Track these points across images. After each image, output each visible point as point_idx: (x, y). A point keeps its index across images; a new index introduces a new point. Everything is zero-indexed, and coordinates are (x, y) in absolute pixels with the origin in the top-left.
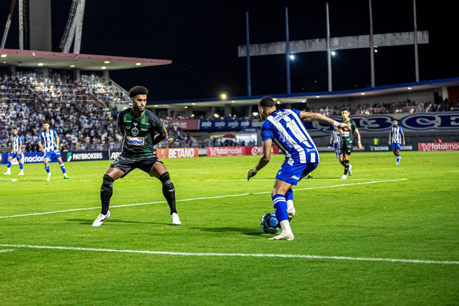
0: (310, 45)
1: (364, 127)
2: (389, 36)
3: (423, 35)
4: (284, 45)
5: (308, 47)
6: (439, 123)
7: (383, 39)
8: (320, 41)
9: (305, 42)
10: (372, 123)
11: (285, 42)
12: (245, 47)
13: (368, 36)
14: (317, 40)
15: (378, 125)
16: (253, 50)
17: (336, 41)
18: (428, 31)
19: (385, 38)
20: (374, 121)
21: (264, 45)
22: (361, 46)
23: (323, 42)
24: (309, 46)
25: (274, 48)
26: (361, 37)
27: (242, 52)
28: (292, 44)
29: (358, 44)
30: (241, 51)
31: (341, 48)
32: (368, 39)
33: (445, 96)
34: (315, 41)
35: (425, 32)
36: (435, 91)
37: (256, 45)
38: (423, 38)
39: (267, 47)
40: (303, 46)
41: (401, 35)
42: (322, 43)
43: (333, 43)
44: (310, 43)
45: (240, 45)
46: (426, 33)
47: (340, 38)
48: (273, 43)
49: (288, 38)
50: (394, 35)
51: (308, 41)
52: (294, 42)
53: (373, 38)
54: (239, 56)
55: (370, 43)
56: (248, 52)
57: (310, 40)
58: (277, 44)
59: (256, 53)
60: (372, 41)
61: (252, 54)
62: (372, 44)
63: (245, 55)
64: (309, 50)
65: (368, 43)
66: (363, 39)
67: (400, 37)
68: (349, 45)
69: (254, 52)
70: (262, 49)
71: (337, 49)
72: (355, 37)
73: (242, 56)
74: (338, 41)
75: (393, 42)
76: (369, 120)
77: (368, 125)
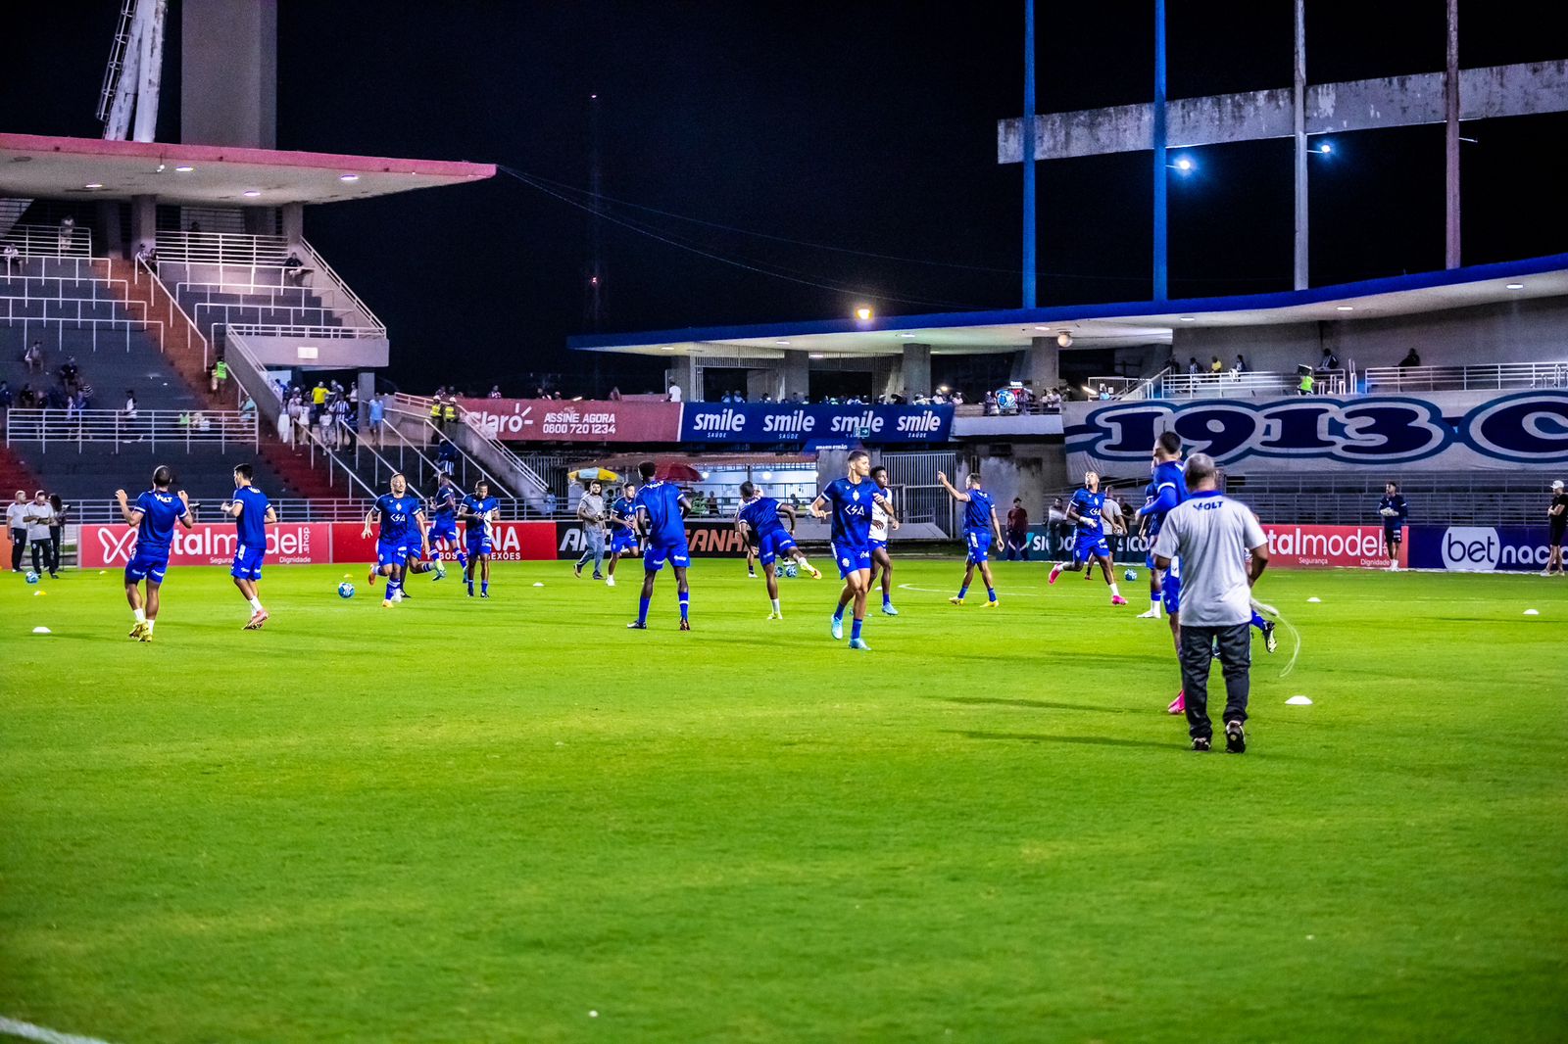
0: (1238, 118)
1: (1333, 443)
2: (1519, 73)
4: (1148, 115)
5: (1228, 121)
7: (1496, 87)
8: (1271, 98)
9: (1219, 104)
10: (1360, 431)
11: (1153, 106)
12: (1019, 124)
13: (1441, 76)
14: (1262, 95)
15: (1380, 439)
16: (1046, 137)
17: (1326, 99)
19: (1502, 85)
20: (1370, 421)
21: (1083, 116)
22: (1416, 118)
23: (1281, 103)
24: (1234, 117)
25: (1117, 128)
26: (1415, 82)
27: (1009, 148)
28: (1175, 112)
29: (1404, 110)
30: (1006, 141)
31: (1345, 126)
32: (1440, 88)
34: (1254, 99)
37: (1057, 117)
39: (1092, 126)
40: (1212, 119)
41: (1560, 71)
42: (1278, 107)
43: (1317, 108)
44: (1238, 106)
45: (1005, 117)
47: (1342, 86)
48: (1111, 110)
49: (1164, 90)
50: (1535, 71)
51: (1229, 101)
52: (1183, 106)
53: (1457, 84)
54: (1001, 160)
55: (1448, 105)
56: (1028, 145)
57: (1237, 97)
58: (1126, 112)
59: (1054, 148)
60: (1452, 95)
61: (1044, 152)
62: (1452, 109)
63: (1018, 157)
64: (1232, 135)
65: (1439, 104)
66: (1424, 90)
67: (1557, 78)
68: (1372, 113)
69: (1048, 142)
70: (1076, 132)
71: (1330, 130)
72: (1395, 80)
73: (1009, 161)
74: (1333, 96)
75: (1531, 99)
76: (1349, 415)
77: (1347, 437)
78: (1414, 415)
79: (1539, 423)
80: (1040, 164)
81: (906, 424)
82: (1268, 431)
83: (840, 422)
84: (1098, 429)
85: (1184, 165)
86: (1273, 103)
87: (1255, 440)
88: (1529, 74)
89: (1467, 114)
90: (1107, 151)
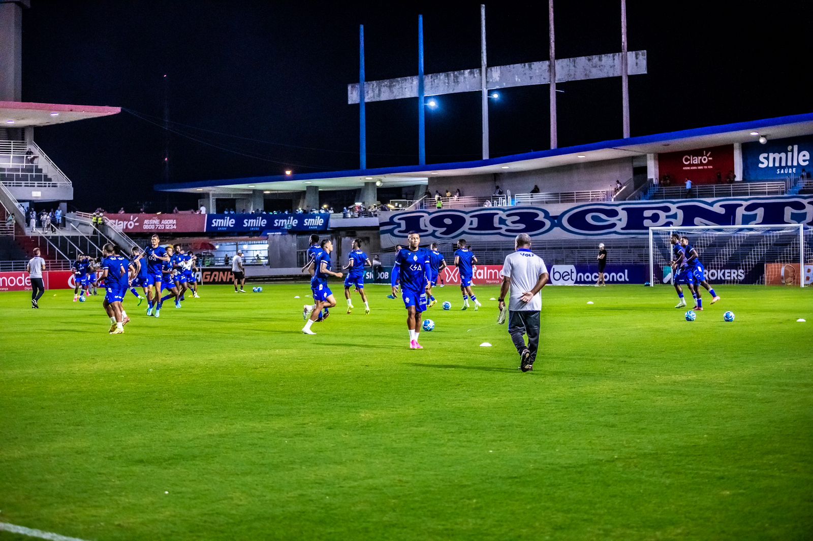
0: (456, 81)
1: (501, 228)
2: (582, 61)
3: (637, 58)
4: (415, 81)
5: (452, 84)
6: (624, 223)
7: (572, 67)
8: (471, 73)
9: (448, 76)
10: (513, 222)
11: (418, 77)
12: (358, 86)
13: (547, 63)
14: (467, 72)
15: (522, 226)
16: (370, 92)
17: (496, 73)
18: (645, 51)
19: (574, 66)
20: (517, 218)
21: (386, 82)
22: (536, 81)
23: (476, 75)
24: (454, 82)
25: (402, 88)
26: (536, 65)
27: (353, 97)
28: (428, 80)
29: (531, 78)
30: (352, 94)
31: (505, 85)
32: (547, 68)
34: (463, 74)
35: (640, 53)
37: (374, 83)
38: (637, 63)
39: (390, 87)
40: (445, 83)
41: (600, 60)
42: (474, 77)
43: (492, 77)
44: (456, 77)
45: (351, 83)
46: (643, 55)
47: (502, 67)
48: (399, 79)
49: (423, 69)
50: (589, 60)
51: (452, 75)
52: (432, 77)
53: (554, 66)
54: (350, 103)
55: (550, 75)
56: (362, 96)
57: (456, 73)
58: (406, 80)
59: (374, 97)
60: (553, 71)
61: (369, 99)
62: (552, 76)
63: (357, 101)
64: (454, 90)
65: (547, 75)
66: (540, 69)
67: (599, 63)
68: (516, 79)
69: (371, 94)
70: (383, 89)
71: (498, 87)
72: (527, 64)
73: (353, 103)
74: (499, 72)
75: (588, 72)
76: (508, 215)
77: (507, 225)
78: (537, 215)
79: (593, 218)
80: (367, 104)
81: (308, 222)
82: (471, 223)
83: (278, 222)
84: (394, 223)
85: (432, 104)
86: (472, 75)
87: (466, 227)
88: (587, 61)
89: (559, 80)
90: (397, 98)
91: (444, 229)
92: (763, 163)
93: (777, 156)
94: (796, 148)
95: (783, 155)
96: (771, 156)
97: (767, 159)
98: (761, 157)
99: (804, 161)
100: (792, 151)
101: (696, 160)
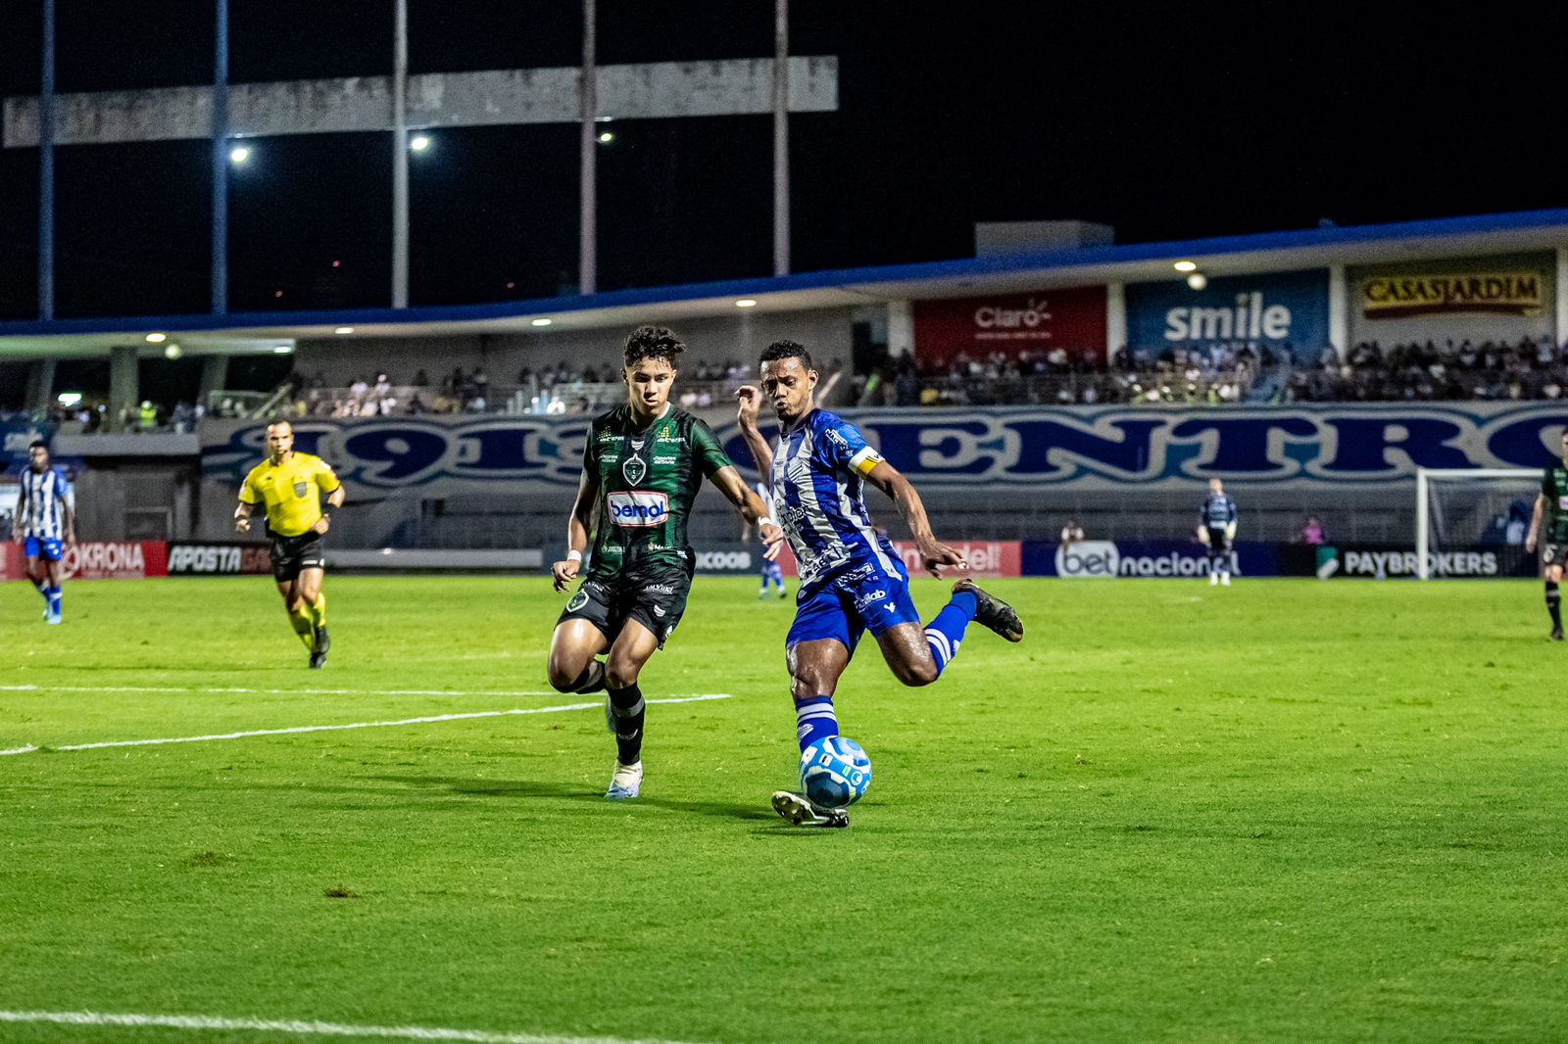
0: (320, 105)
1: (543, 465)
2: (667, 72)
3: (812, 73)
4: (204, 99)
5: (307, 110)
7: (640, 87)
8: (361, 86)
9: (296, 91)
11: (211, 90)
12: (33, 104)
13: (573, 73)
14: (351, 83)
16: (69, 119)
17: (433, 89)
18: (834, 59)
19: (647, 84)
21: (119, 98)
22: (543, 115)
23: (376, 93)
24: (315, 107)
25: (162, 112)
26: (543, 77)
28: (240, 96)
29: (529, 106)
30: (16, 122)
31: (456, 120)
32: (573, 85)
33: (899, 338)
34: (342, 88)
35: (822, 61)
36: (859, 317)
37: (84, 99)
38: (812, 87)
39: (130, 108)
40: (286, 107)
41: (717, 72)
42: (371, 96)
43: (419, 99)
44: (320, 94)
45: (13, 95)
46: (829, 65)
47: (451, 77)
48: (158, 91)
49: (225, 73)
50: (690, 71)
51: (308, 88)
52: (250, 93)
53: (593, 82)
54: (9, 142)
55: (583, 103)
56: (46, 125)
57: (320, 84)
58: (175, 95)
59: (81, 131)
60: (588, 92)
61: (65, 136)
62: (587, 108)
63: (32, 141)
64: (312, 125)
65: (572, 101)
66: (553, 85)
67: (712, 80)
68: (489, 108)
69: (71, 126)
70: (107, 114)
71: (433, 123)
72: (518, 73)
73: (19, 144)
74: (440, 87)
75: (682, 100)
76: (565, 435)
77: (562, 459)
80: (59, 150)
82: (463, 451)
84: (243, 449)
86: (366, 91)
87: (448, 460)
88: (680, 74)
89: (606, 114)
90: (150, 137)
91: (387, 465)
92: (1174, 329)
93: (1211, 315)
94: (1257, 298)
95: (1226, 314)
96: (1197, 314)
97: (1187, 320)
98: (1173, 317)
99: (1277, 328)
100: (1248, 305)
101: (1011, 319)
